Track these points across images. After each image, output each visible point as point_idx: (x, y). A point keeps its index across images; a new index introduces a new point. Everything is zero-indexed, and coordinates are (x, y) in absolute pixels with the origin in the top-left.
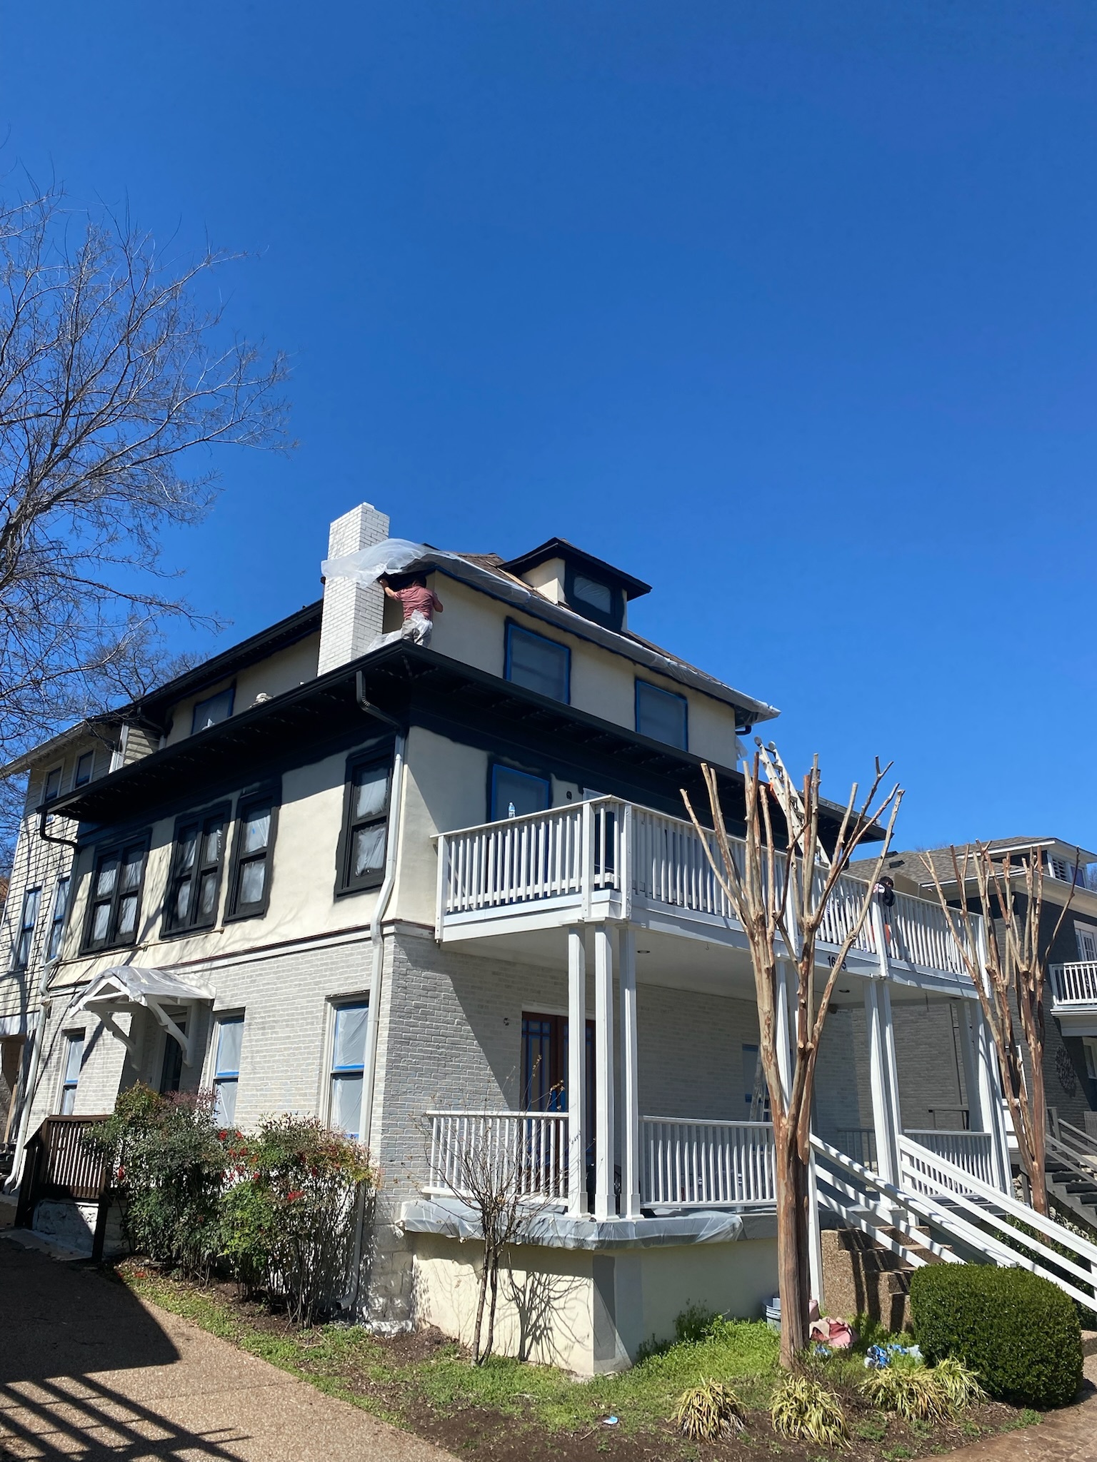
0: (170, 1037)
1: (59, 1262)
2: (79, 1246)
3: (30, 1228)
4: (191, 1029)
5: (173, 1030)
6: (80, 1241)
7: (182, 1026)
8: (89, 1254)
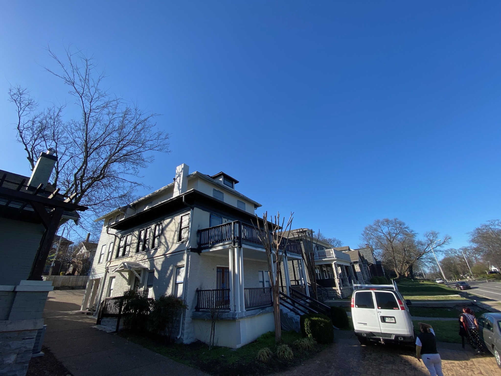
0: (136, 277)
1: (108, 333)
2: (113, 328)
3: (100, 324)
4: (142, 274)
5: (138, 276)
6: (113, 327)
7: (140, 274)
8: (115, 330)
